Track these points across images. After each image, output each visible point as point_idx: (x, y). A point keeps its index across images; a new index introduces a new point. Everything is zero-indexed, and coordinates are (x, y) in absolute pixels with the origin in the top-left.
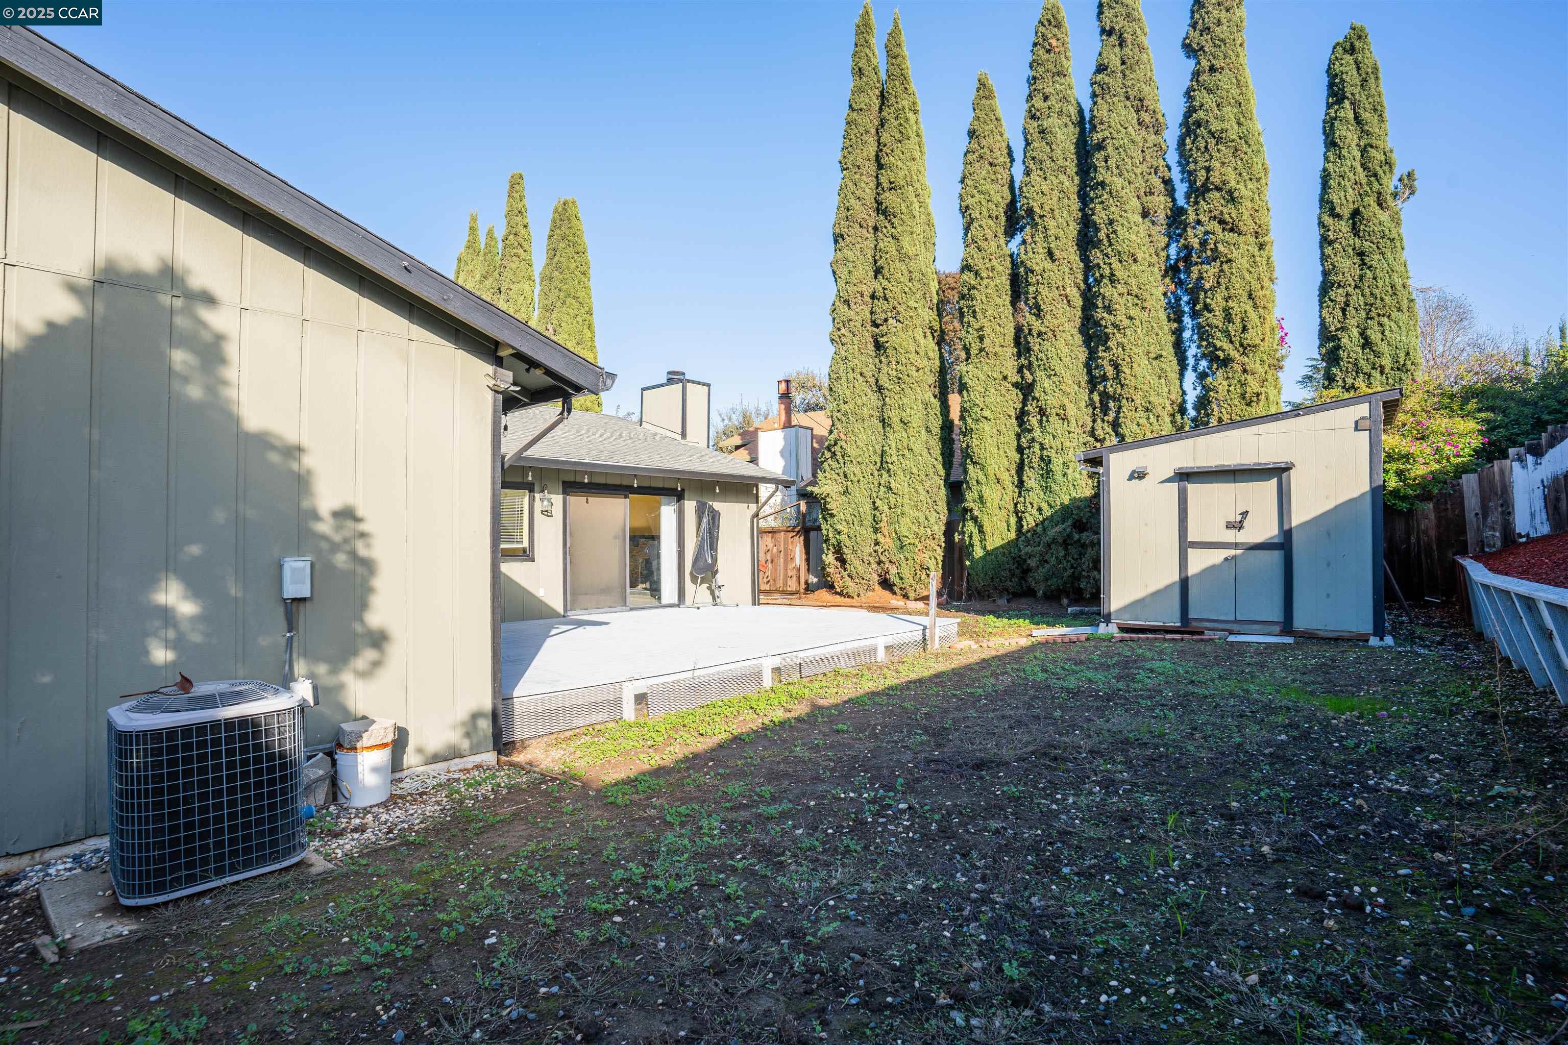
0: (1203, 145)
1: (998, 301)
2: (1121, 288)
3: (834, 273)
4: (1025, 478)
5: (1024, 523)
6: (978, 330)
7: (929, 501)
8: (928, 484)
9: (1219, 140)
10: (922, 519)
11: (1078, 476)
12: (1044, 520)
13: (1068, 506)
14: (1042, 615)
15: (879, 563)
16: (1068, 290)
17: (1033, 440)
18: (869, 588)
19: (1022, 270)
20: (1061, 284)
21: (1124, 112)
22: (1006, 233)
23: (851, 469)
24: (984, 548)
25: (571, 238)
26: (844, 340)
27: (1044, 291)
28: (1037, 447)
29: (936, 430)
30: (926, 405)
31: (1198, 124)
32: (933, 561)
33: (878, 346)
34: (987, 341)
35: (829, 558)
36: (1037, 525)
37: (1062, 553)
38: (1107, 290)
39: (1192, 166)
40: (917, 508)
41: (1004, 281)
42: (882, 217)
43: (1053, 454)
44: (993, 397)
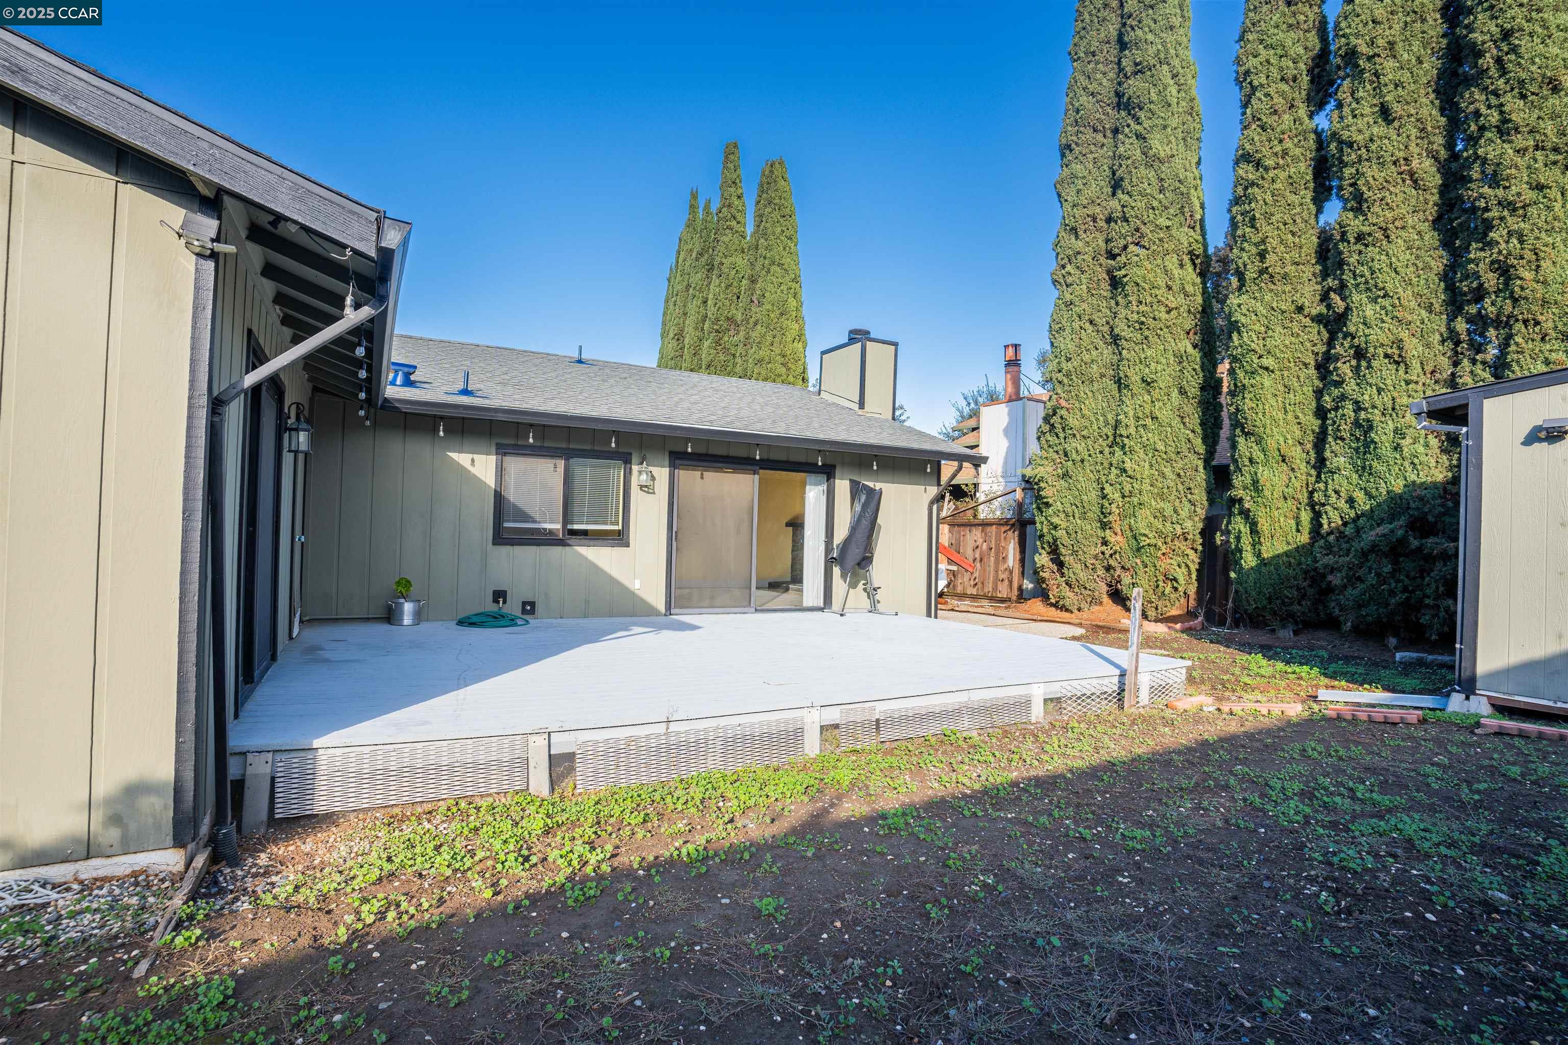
1: (1292, 198)
3: (1059, 196)
4: (1327, 454)
5: (1324, 521)
6: (1256, 245)
7: (1181, 487)
8: (1180, 464)
10: (1169, 512)
11: (1421, 449)
12: (1358, 517)
13: (1400, 496)
14: (1347, 659)
15: (1108, 568)
16: (1415, 163)
17: (1343, 397)
18: (1095, 601)
19: (1333, 146)
20: (1402, 154)
22: (1309, 100)
23: (1072, 445)
24: (1258, 555)
25: (777, 201)
26: (1069, 280)
27: (1371, 171)
28: (1348, 409)
29: (1194, 390)
30: (1180, 358)
32: (1184, 570)
33: (1115, 283)
34: (1271, 259)
35: (1042, 559)
36: (1345, 524)
37: (1388, 568)
40: (1162, 497)
41: (1304, 169)
42: (1123, 113)
43: (1376, 416)
44: (1279, 338)
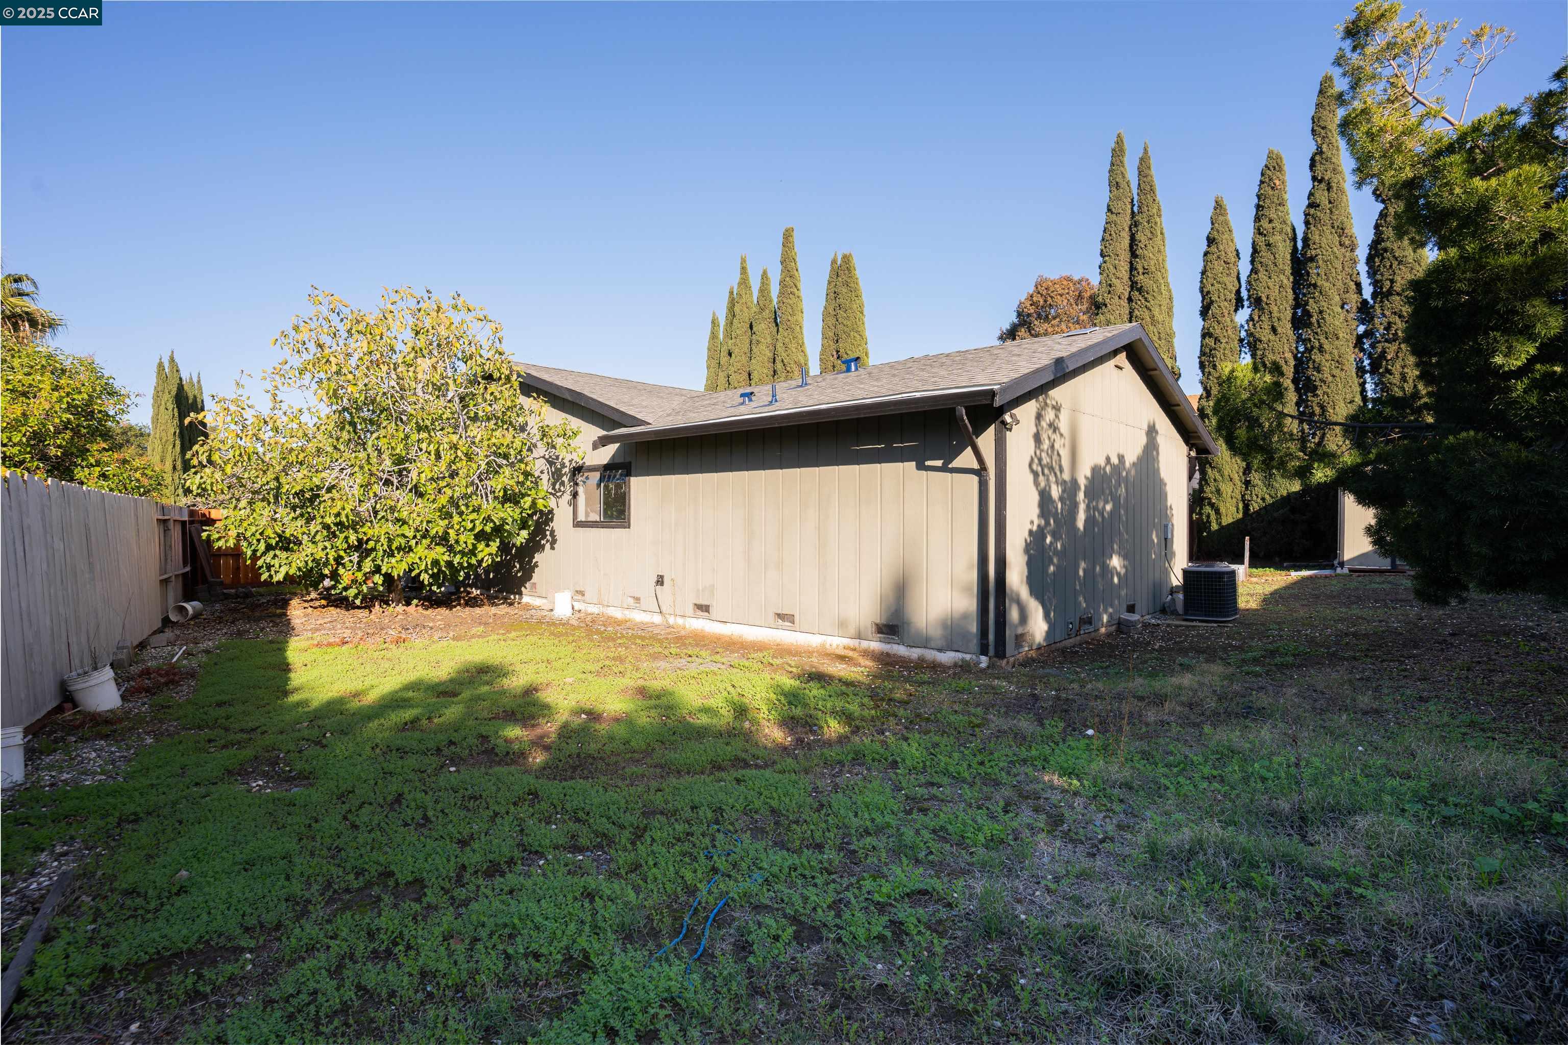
0: (1388, 264)
2: (1328, 356)
9: (1400, 263)
12: (1267, 506)
16: (1287, 355)
19: (1252, 340)
20: (1282, 350)
21: (1330, 237)
25: (849, 284)
27: (1269, 356)
31: (1385, 250)
36: (1261, 509)
38: (1316, 356)
39: (1379, 277)
